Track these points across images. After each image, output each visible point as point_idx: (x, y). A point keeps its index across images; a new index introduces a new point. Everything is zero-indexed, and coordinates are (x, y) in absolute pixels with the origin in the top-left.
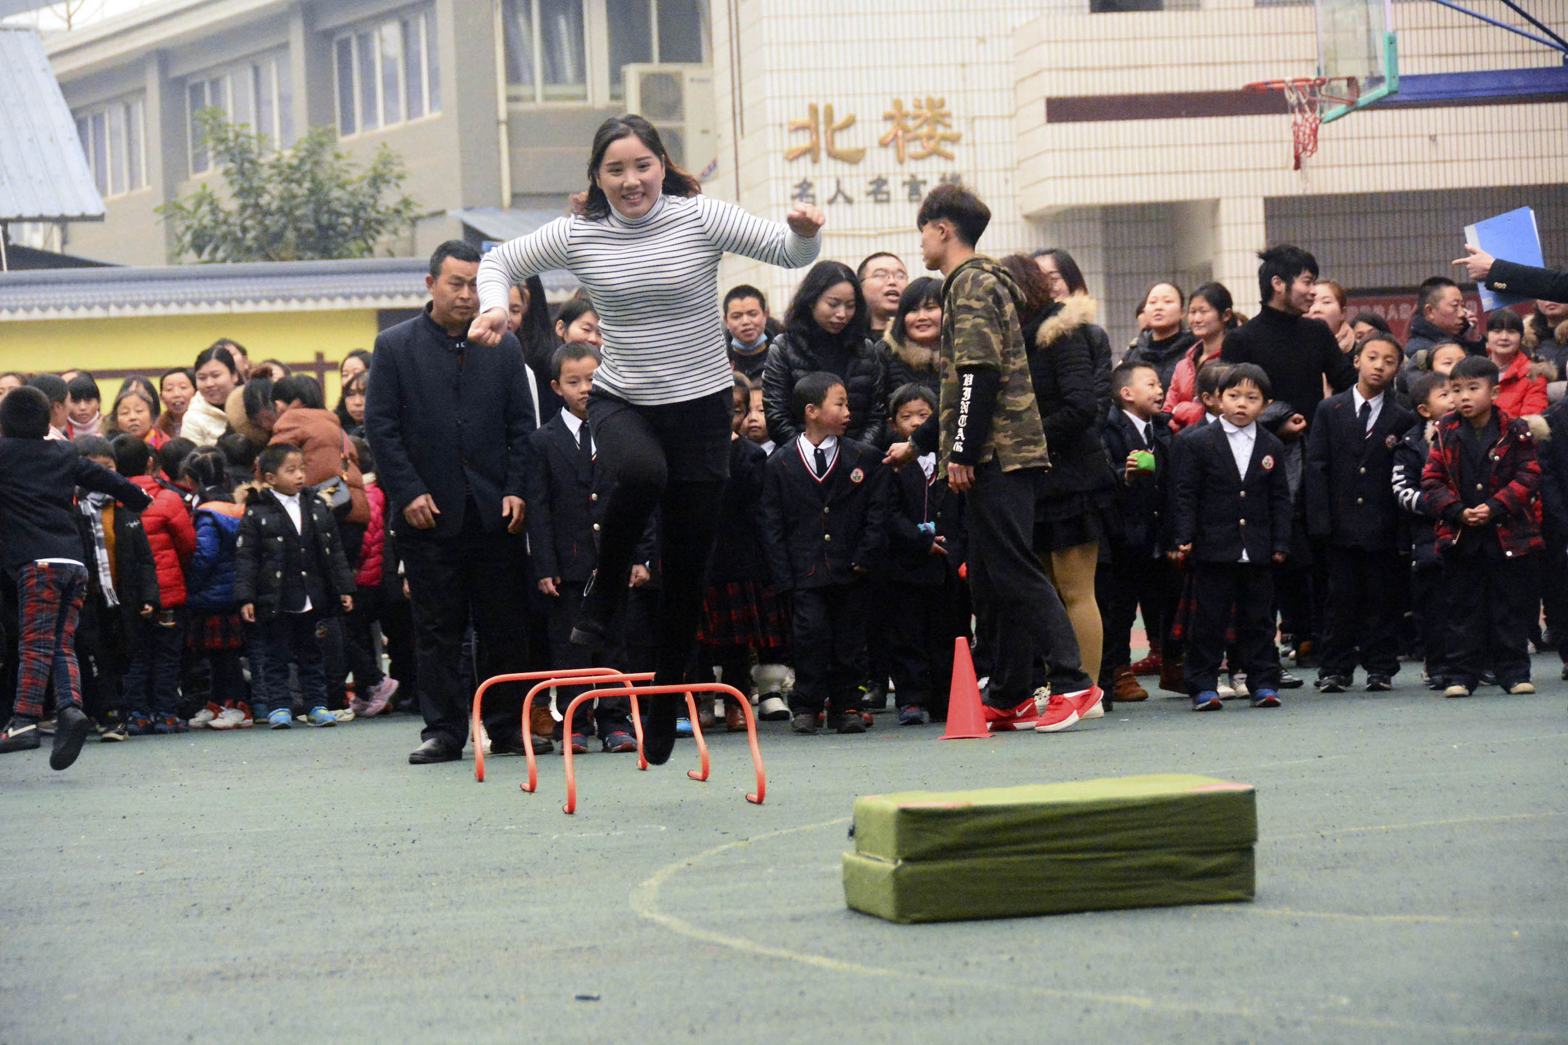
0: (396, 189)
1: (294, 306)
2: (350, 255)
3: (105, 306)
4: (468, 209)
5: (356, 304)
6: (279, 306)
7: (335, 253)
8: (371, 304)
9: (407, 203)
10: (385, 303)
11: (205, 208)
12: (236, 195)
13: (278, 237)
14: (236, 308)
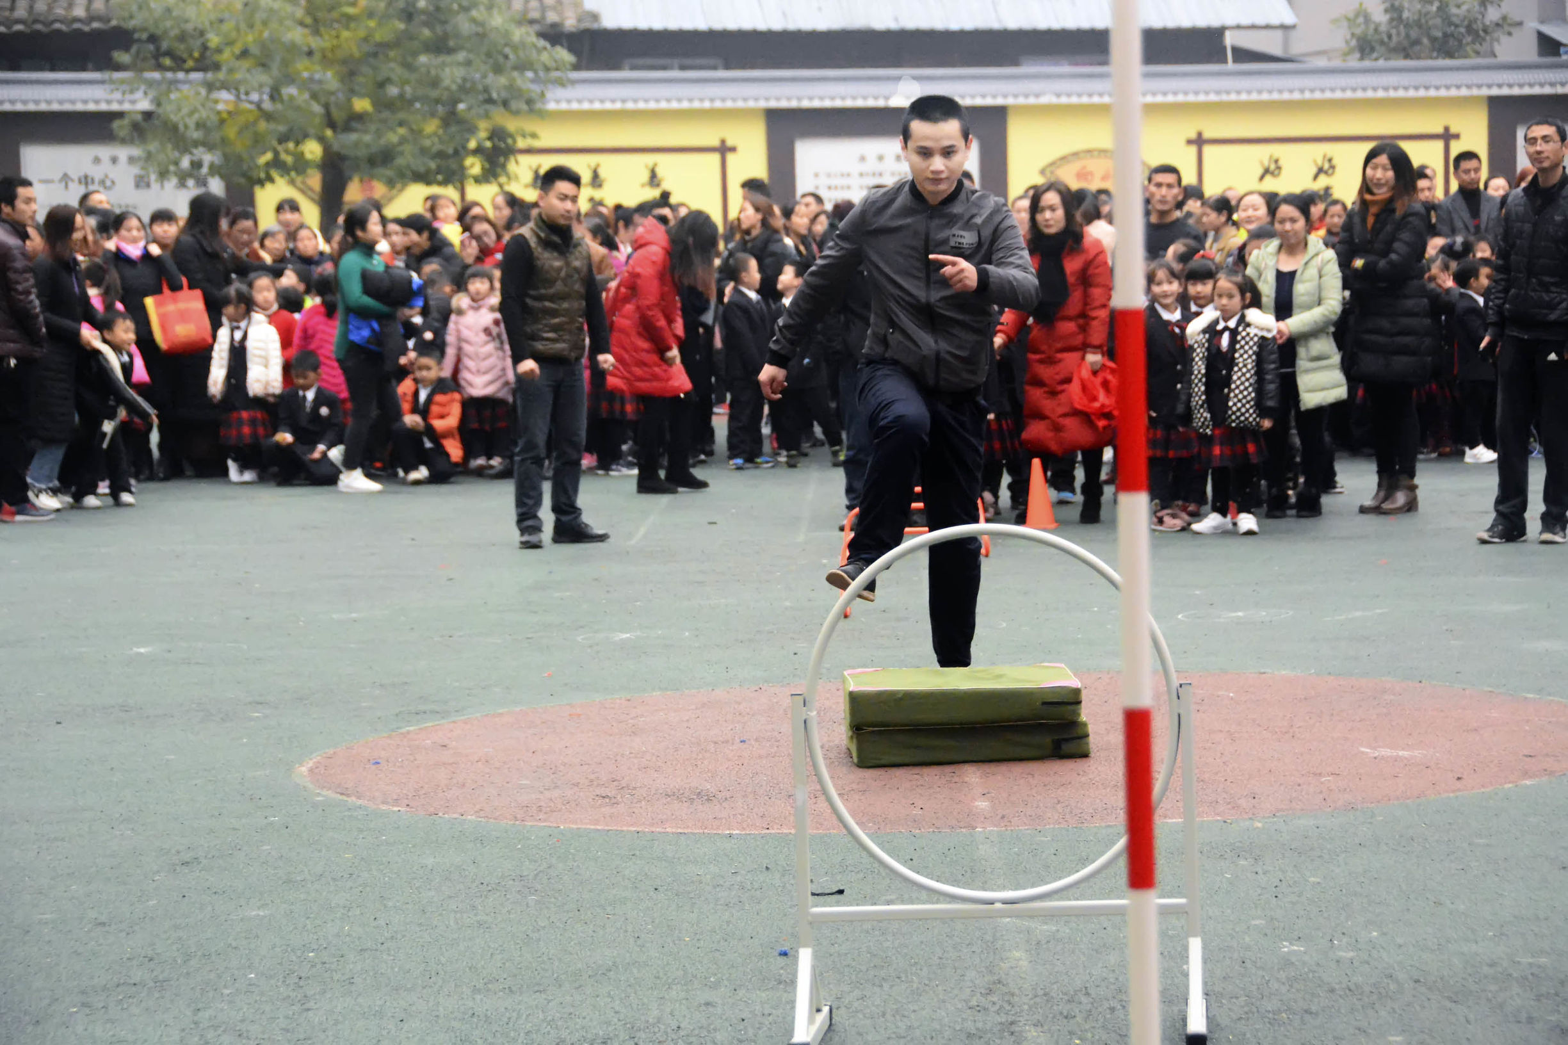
0: (1497, 7)
1: (1432, 93)
2: (1466, 57)
3: (1302, 91)
4: (1542, 22)
5: (1475, 92)
6: (1422, 93)
7: (1456, 55)
8: (1485, 92)
9: (1504, 18)
10: (1495, 92)
11: (1361, 20)
12: (1386, 11)
13: (1417, 42)
14: (1392, 94)
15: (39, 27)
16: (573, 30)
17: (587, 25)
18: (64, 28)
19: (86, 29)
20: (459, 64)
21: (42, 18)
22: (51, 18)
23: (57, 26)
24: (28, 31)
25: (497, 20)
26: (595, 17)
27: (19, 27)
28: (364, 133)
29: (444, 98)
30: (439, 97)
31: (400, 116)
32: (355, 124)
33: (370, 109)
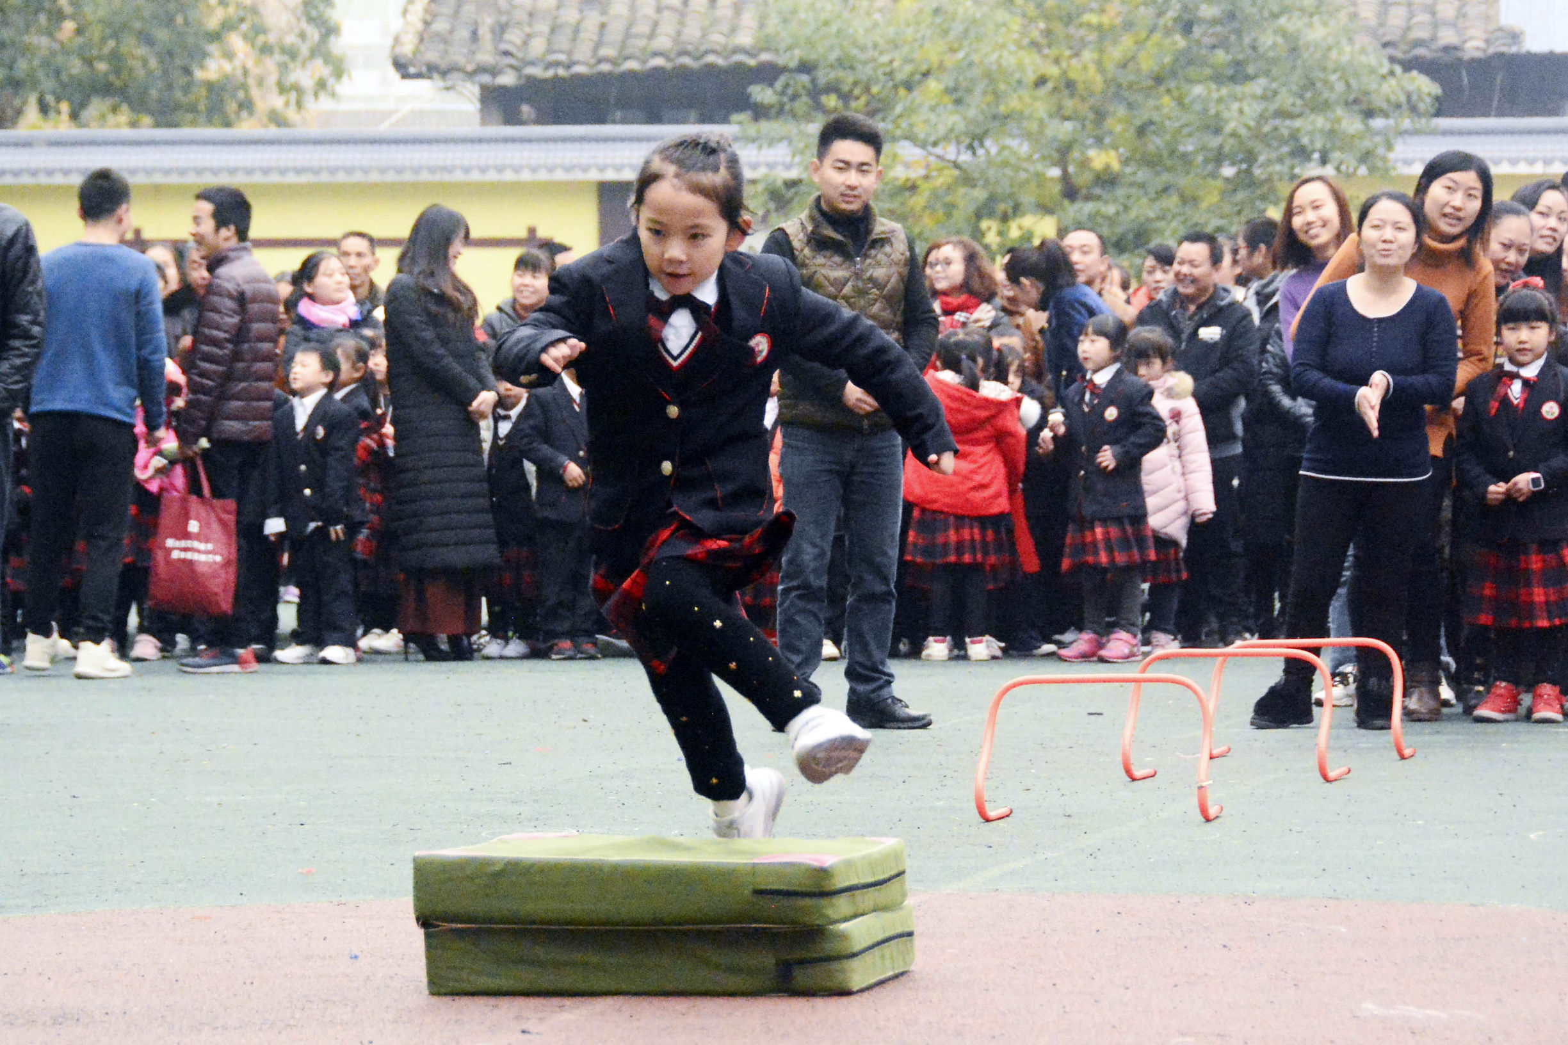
15: (686, 61)
16: (1478, 54)
17: (1501, 47)
18: (720, 62)
19: (752, 62)
20: (1254, 97)
21: (690, 48)
22: (703, 48)
23: (711, 59)
24: (668, 66)
25: (1316, 33)
26: (1515, 36)
27: (659, 62)
28: (1106, 202)
29: (1227, 149)
30: (1221, 147)
31: (1166, 177)
32: (1097, 191)
33: (1116, 166)
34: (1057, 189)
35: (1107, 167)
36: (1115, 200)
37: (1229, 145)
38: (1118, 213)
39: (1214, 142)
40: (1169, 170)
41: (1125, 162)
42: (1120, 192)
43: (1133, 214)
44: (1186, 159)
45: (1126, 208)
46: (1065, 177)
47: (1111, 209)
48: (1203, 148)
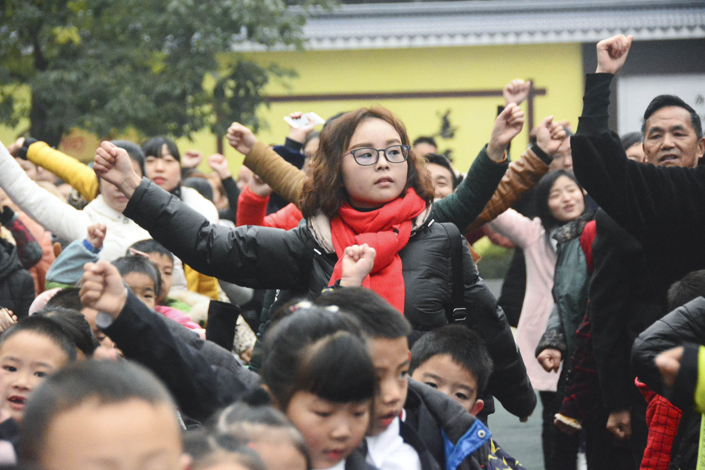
28: (69, 71)
29: (170, 23)
30: (165, 24)
31: (120, 51)
32: (62, 62)
33: (77, 39)
34: (31, 62)
35: (70, 42)
36: (77, 69)
37: (173, 20)
38: (79, 80)
39: (161, 19)
40: (122, 44)
41: (86, 39)
42: (80, 62)
43: (92, 80)
44: (135, 35)
45: (87, 76)
46: (37, 53)
47: (72, 76)
48: (150, 25)
